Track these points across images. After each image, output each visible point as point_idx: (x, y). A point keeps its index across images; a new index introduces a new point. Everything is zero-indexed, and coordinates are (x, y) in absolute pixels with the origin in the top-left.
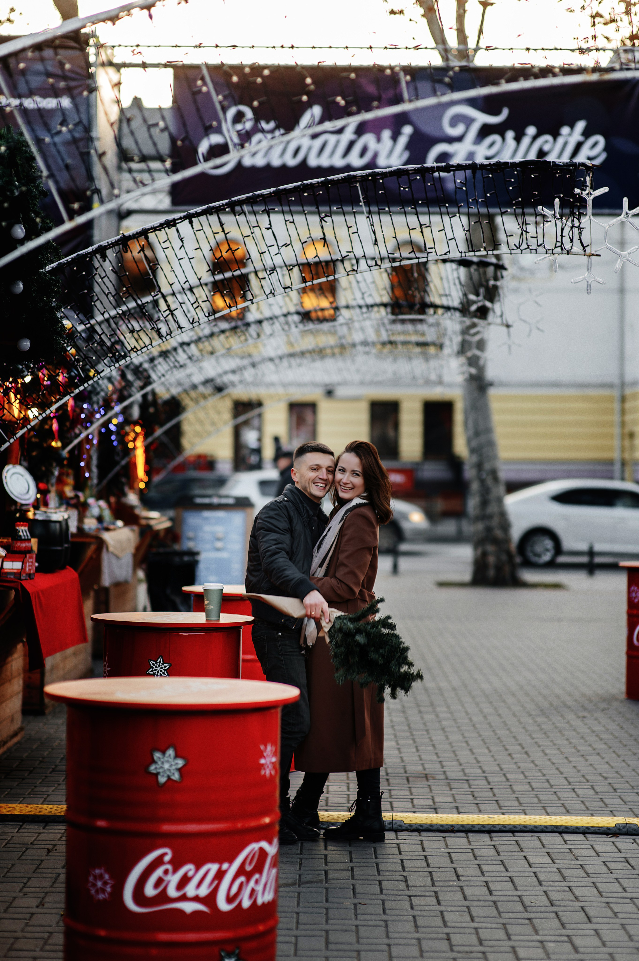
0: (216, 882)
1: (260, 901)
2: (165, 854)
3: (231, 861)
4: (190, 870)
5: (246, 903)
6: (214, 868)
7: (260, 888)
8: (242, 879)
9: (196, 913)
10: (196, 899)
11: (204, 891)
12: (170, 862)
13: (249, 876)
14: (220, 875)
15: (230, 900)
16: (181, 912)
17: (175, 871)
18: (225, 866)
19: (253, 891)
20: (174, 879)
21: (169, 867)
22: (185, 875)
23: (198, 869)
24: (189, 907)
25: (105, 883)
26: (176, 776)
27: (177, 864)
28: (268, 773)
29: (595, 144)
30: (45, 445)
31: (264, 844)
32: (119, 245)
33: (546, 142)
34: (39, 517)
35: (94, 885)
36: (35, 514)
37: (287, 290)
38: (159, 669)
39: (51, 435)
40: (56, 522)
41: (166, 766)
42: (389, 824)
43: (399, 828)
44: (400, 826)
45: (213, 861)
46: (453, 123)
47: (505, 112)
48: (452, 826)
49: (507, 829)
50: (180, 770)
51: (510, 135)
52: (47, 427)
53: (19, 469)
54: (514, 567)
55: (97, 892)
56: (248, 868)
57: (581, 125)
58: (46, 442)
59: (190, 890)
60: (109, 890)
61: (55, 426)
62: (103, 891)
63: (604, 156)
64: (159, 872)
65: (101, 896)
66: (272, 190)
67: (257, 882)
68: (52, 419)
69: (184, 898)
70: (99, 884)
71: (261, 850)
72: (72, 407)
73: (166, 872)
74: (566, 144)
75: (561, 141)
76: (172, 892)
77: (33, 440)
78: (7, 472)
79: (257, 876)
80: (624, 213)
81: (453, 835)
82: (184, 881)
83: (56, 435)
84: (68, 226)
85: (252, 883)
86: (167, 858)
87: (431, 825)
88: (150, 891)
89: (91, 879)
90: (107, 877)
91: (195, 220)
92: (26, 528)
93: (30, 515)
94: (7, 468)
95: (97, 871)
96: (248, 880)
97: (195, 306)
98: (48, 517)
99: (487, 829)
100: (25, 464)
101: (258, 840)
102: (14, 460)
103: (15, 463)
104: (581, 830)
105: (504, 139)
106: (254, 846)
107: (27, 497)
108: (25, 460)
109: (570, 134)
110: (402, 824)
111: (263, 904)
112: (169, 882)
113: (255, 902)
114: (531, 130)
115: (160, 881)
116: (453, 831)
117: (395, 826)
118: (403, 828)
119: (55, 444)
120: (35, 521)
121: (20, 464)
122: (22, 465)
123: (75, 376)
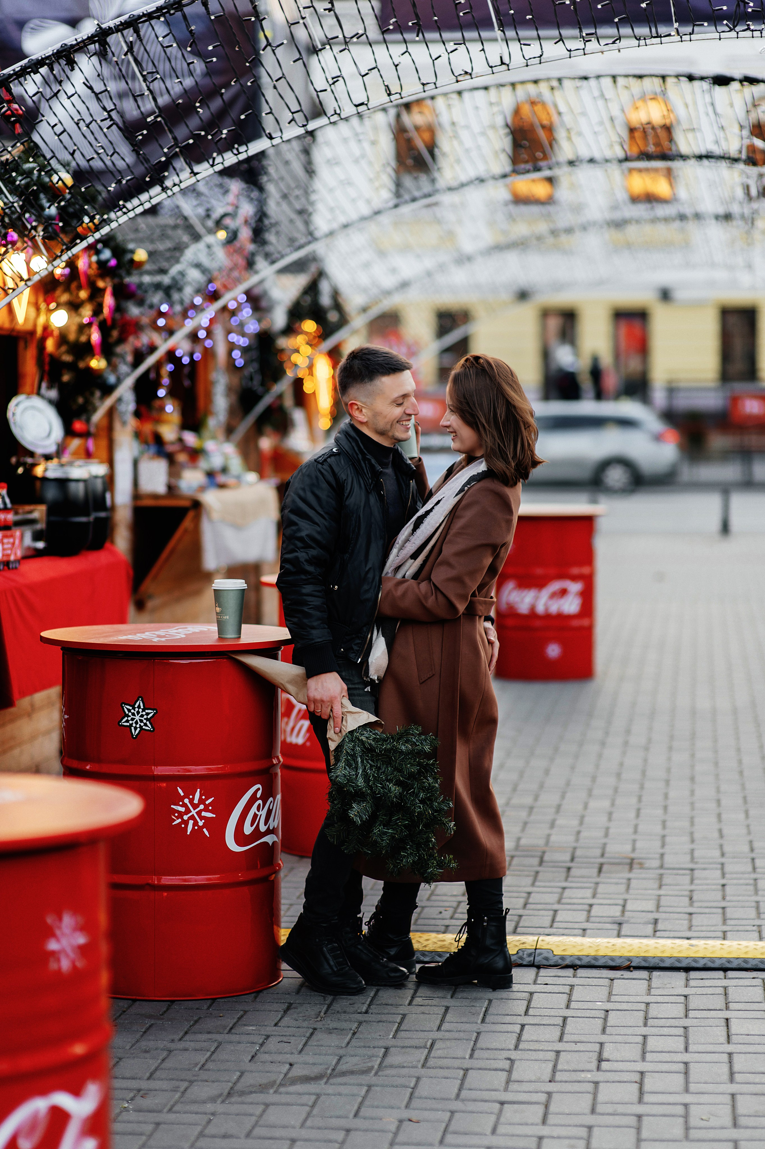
30: (81, 365)
32: (94, 42)
34: (51, 474)
36: (46, 469)
38: (137, 718)
39: (89, 350)
40: (77, 481)
42: (530, 955)
43: (545, 962)
44: (547, 959)
48: (629, 959)
49: (716, 965)
52: (84, 338)
53: (37, 402)
58: (83, 361)
61: (95, 336)
77: (65, 358)
78: (17, 405)
81: (627, 974)
83: (97, 350)
92: (5, 492)
93: (39, 471)
94: (15, 400)
98: (65, 473)
99: (683, 965)
100: (53, 394)
102: (28, 388)
103: (30, 394)
107: (44, 442)
108: (50, 387)
110: (550, 955)
116: (628, 968)
117: (537, 959)
118: (551, 962)
119: (97, 363)
120: (44, 479)
121: (38, 394)
122: (42, 397)
123: (107, 261)
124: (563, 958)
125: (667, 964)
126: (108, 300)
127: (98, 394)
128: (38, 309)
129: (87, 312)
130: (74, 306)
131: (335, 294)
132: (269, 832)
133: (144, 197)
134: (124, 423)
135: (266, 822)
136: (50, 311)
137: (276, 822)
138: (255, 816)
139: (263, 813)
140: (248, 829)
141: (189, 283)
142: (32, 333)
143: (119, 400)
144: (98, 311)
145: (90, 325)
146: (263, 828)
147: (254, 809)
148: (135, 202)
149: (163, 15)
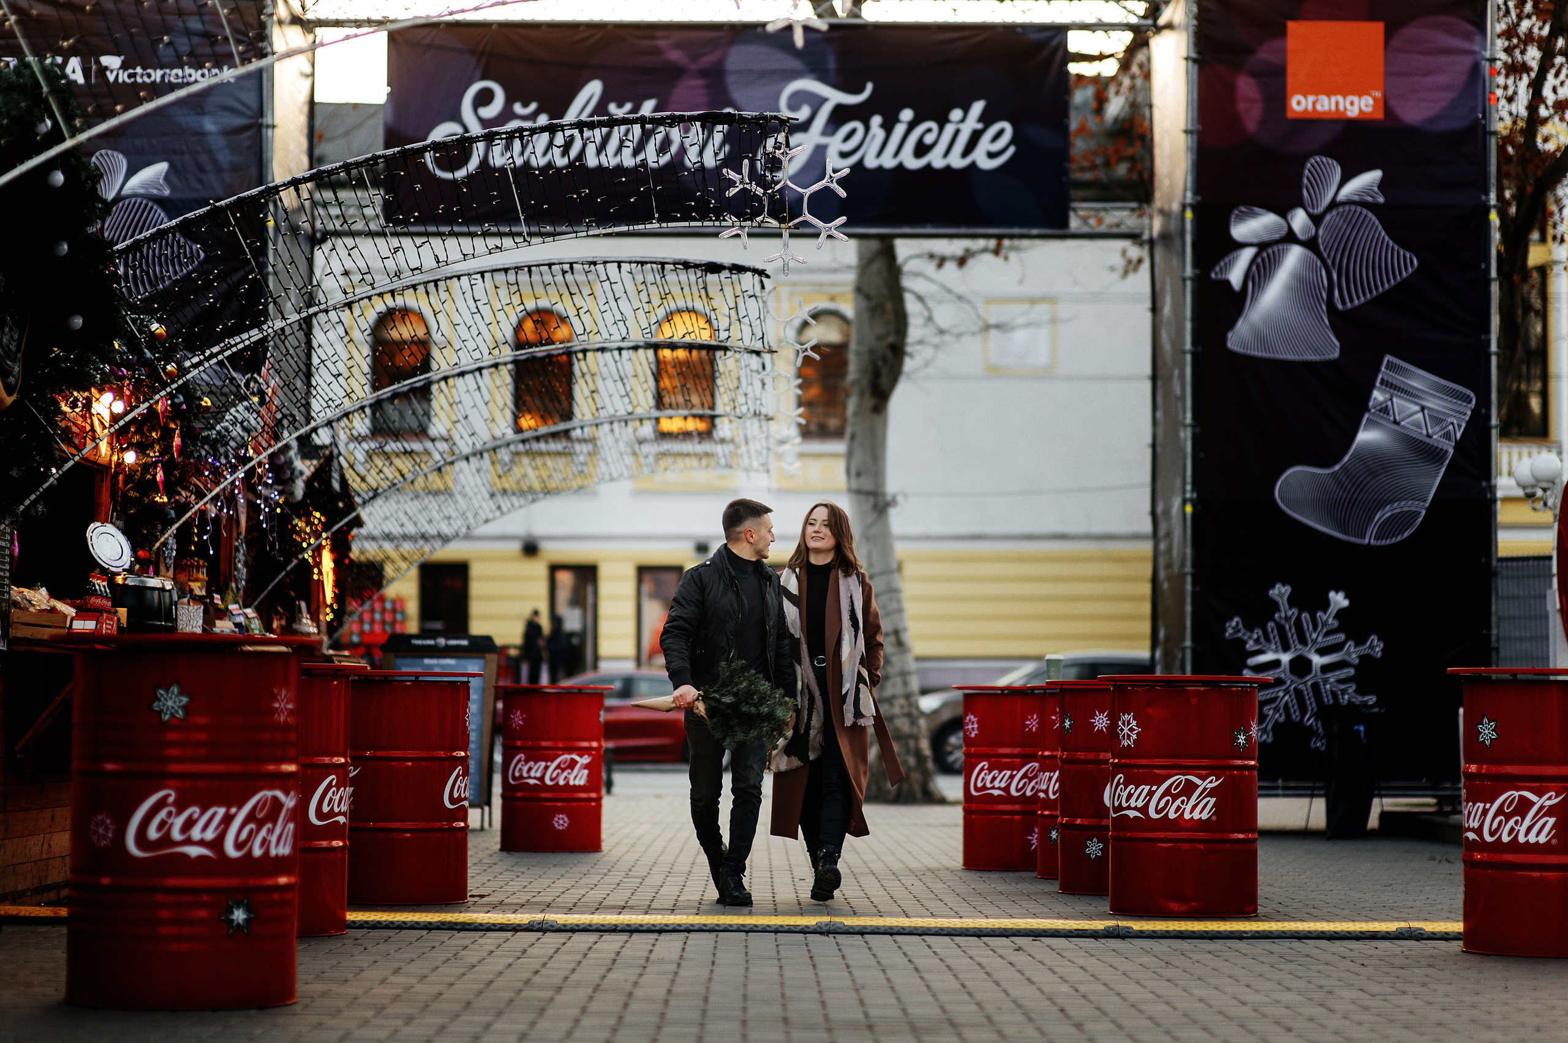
0: (222, 826)
1: (273, 852)
2: (169, 795)
3: (240, 807)
4: (195, 812)
5: (257, 852)
6: (221, 811)
7: (274, 839)
8: (252, 826)
9: (201, 858)
10: (202, 843)
11: (210, 835)
12: (175, 804)
13: (260, 824)
14: (228, 820)
15: (238, 846)
16: (185, 856)
17: (179, 813)
18: (233, 810)
19: (264, 841)
20: (179, 822)
21: (173, 810)
22: (190, 816)
23: (203, 812)
24: (194, 851)
25: (107, 829)
26: (180, 714)
27: (181, 807)
28: (282, 719)
29: (1000, 133)
30: (146, 500)
31: (279, 794)
33: (929, 130)
34: (131, 583)
35: (96, 832)
36: (125, 579)
37: (415, 272)
39: (153, 486)
40: (151, 589)
41: (170, 703)
43: (550, 929)
44: (552, 926)
45: (220, 805)
46: (794, 106)
47: (869, 87)
50: (185, 708)
51: (876, 120)
52: (149, 476)
53: (110, 528)
54: (927, 776)
55: (99, 839)
56: (261, 815)
57: (978, 107)
58: (148, 497)
59: (196, 833)
60: (110, 835)
61: (160, 476)
62: (105, 837)
63: (1012, 150)
64: (162, 814)
65: (103, 843)
66: (396, 149)
67: (269, 830)
68: (154, 465)
69: (188, 842)
70: (101, 831)
71: (275, 799)
72: (177, 446)
73: (170, 814)
74: (957, 132)
75: (949, 129)
76: (176, 835)
77: (131, 494)
78: (93, 531)
79: (270, 825)
80: (827, 176)
82: (189, 824)
83: (161, 487)
84: (69, 143)
85: (263, 832)
86: (171, 800)
87: (590, 925)
88: (153, 834)
89: (93, 827)
90: (108, 821)
91: (303, 187)
92: (105, 583)
93: (118, 578)
94: (92, 526)
95: (100, 817)
96: (259, 830)
97: (303, 291)
98: (142, 582)
100: (120, 523)
101: (271, 788)
102: (102, 516)
103: (104, 521)
104: (772, 929)
105: (867, 129)
106: (269, 794)
107: (119, 563)
108: (118, 517)
109: (963, 120)
110: (554, 924)
111: (277, 856)
112: (172, 824)
113: (267, 852)
114: (907, 115)
115: (162, 824)
117: (544, 926)
119: (161, 499)
120: (124, 586)
121: (111, 523)
122: (114, 524)
123: (181, 404)
124: (564, 925)
125: (645, 928)
126: (177, 441)
127: (159, 527)
128: (112, 449)
129: (153, 454)
130: (141, 449)
131: (344, 482)
132: (340, 813)
133: (245, 336)
134: (168, 569)
135: (339, 805)
136: (123, 450)
137: (344, 808)
138: (331, 799)
139: (337, 798)
140: (326, 809)
141: (233, 439)
142: (108, 467)
143: (165, 544)
144: (166, 449)
145: (157, 462)
146: (336, 810)
147: (330, 794)
148: (238, 339)
149: (263, 197)
